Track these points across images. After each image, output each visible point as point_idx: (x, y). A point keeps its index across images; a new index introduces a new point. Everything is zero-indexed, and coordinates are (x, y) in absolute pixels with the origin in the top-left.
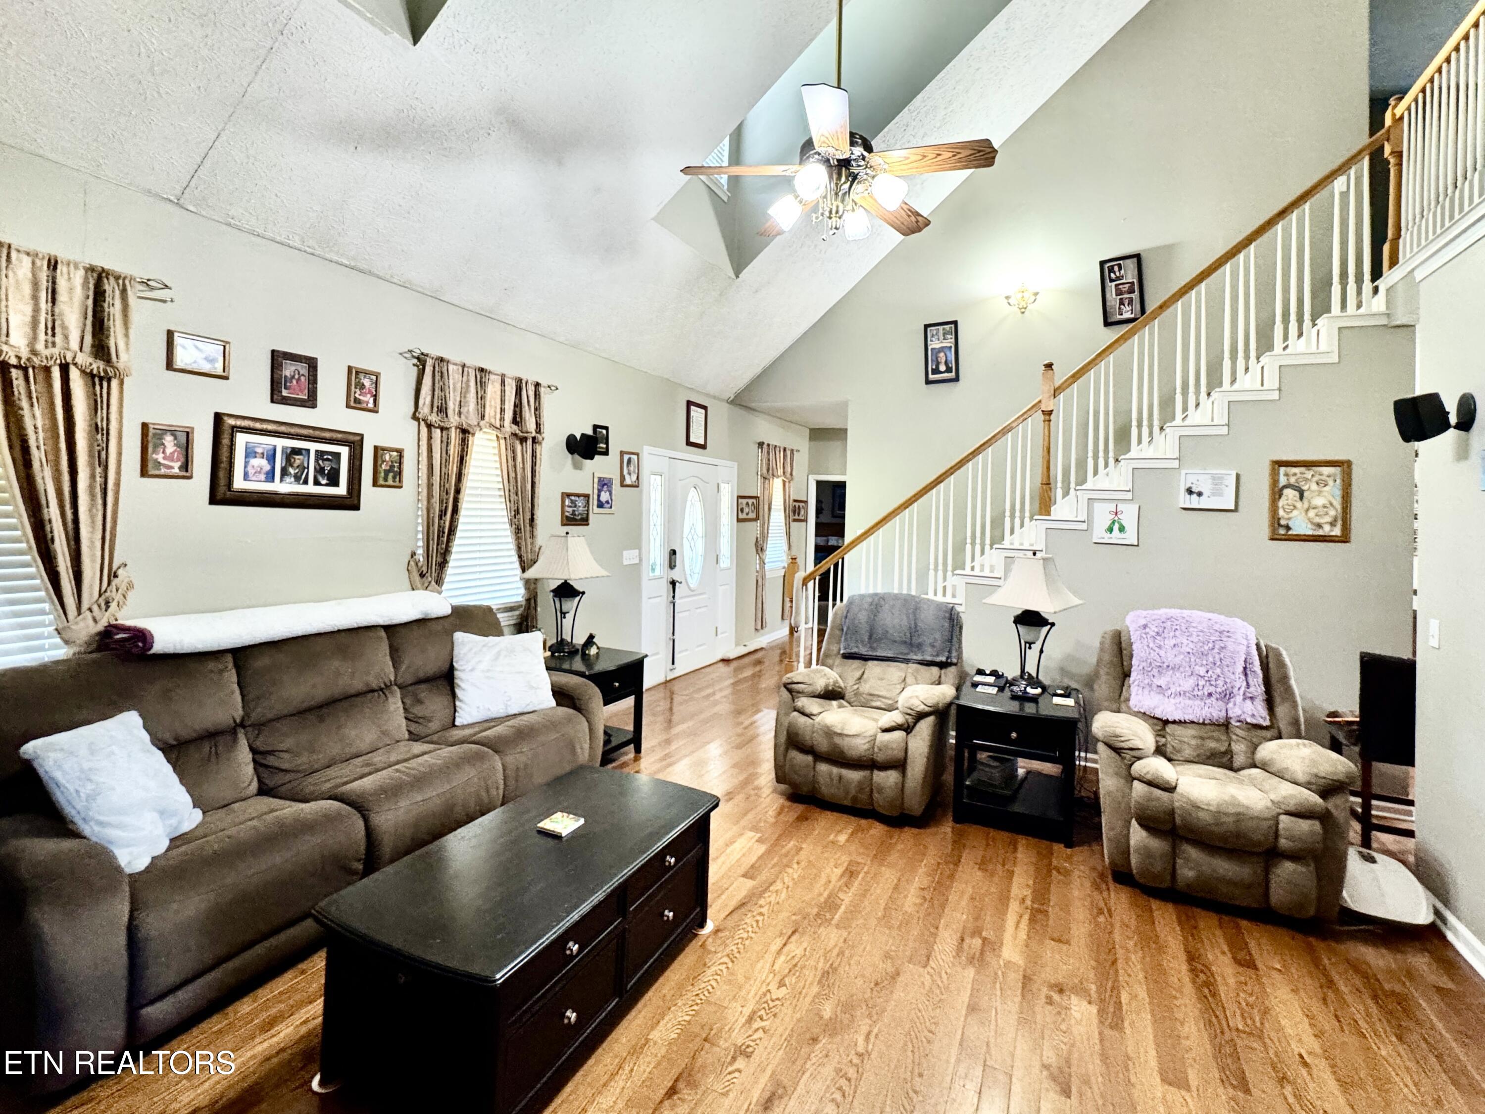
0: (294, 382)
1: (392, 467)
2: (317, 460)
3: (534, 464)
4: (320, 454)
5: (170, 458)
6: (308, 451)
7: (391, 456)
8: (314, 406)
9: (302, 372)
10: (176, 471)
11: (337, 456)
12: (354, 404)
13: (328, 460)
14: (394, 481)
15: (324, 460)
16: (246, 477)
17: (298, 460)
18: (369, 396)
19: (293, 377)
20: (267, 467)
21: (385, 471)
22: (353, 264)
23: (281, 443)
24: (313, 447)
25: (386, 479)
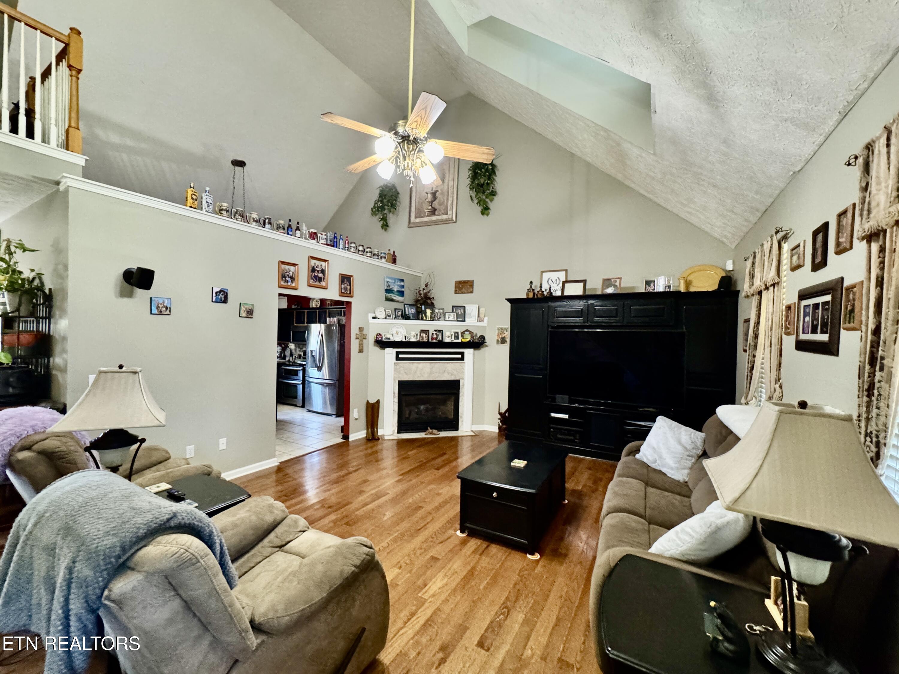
0: (819, 250)
1: (853, 305)
2: (822, 312)
5: (789, 323)
8: (826, 265)
12: (838, 247)
16: (803, 331)
18: (845, 235)
19: (819, 247)
21: (850, 311)
25: (849, 321)
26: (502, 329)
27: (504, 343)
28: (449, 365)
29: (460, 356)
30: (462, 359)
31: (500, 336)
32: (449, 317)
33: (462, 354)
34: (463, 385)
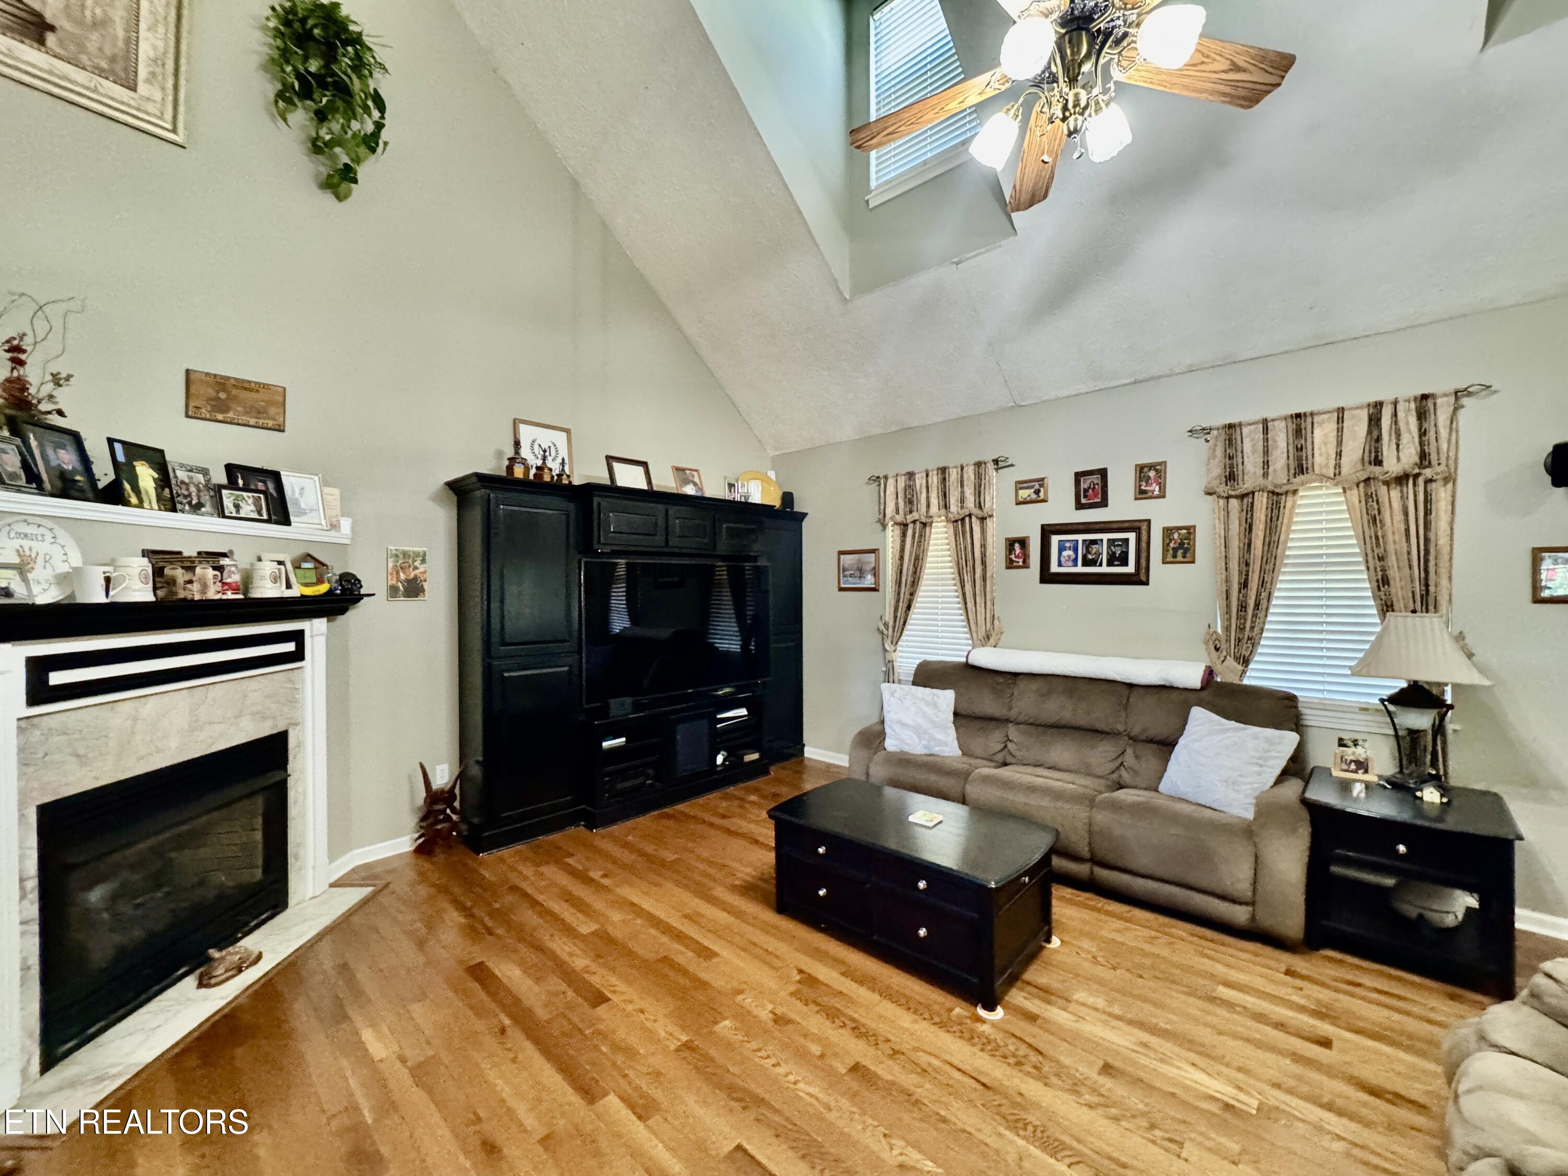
0: (1091, 491)
1: (1182, 544)
2: (1109, 547)
3: (1428, 512)
4: (1111, 542)
5: (1017, 557)
6: (1102, 540)
7: (1180, 534)
8: (1106, 505)
9: (1096, 482)
10: (1021, 564)
11: (1126, 541)
12: (1142, 494)
13: (1118, 545)
14: (1184, 557)
15: (1115, 546)
16: (1060, 565)
17: (1095, 548)
18: (1154, 485)
19: (1089, 488)
20: (1073, 556)
21: (1173, 549)
22: (1133, 380)
23: (1080, 537)
24: (1105, 537)
25: (1175, 556)
26: (405, 554)
27: (416, 595)
28: (253, 684)
29: (290, 647)
30: (298, 655)
31: (402, 576)
32: (237, 507)
33: (298, 637)
34: (299, 745)
